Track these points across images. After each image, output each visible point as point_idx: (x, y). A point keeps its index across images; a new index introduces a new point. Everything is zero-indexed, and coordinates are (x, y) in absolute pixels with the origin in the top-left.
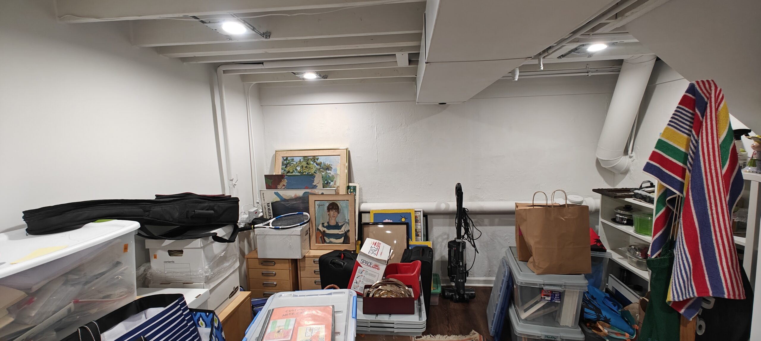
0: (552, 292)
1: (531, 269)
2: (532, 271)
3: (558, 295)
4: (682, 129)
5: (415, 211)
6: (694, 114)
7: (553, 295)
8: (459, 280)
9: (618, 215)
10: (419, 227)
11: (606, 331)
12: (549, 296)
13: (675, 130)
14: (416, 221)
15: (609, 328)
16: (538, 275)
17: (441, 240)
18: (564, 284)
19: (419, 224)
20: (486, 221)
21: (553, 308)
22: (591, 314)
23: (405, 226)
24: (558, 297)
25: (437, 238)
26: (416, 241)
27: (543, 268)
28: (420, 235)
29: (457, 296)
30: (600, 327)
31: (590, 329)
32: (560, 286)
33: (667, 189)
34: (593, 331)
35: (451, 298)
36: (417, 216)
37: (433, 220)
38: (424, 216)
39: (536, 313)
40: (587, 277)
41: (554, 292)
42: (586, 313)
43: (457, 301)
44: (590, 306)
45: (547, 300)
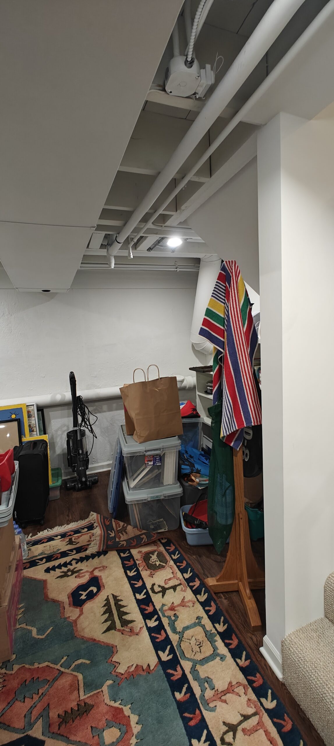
0: (153, 456)
1: (136, 440)
2: (136, 441)
3: (159, 458)
4: (220, 299)
5: (27, 406)
6: (226, 287)
7: (155, 459)
8: (80, 468)
9: (208, 388)
10: (33, 422)
11: (197, 480)
12: (152, 461)
13: (216, 300)
14: (29, 416)
15: (200, 477)
16: (140, 443)
17: (61, 433)
18: (162, 447)
19: (33, 419)
20: (105, 407)
21: (156, 472)
22: (186, 469)
23: (16, 423)
24: (159, 460)
25: (57, 431)
26: (30, 437)
27: (143, 437)
28: (35, 430)
29: (79, 484)
30: (193, 478)
31: (187, 482)
32: (159, 449)
33: (219, 350)
34: (189, 484)
35: (73, 489)
36: (30, 410)
37: (50, 413)
38: (38, 410)
39: (144, 479)
40: (180, 437)
41: (155, 457)
42: (183, 469)
43: (79, 490)
44: (186, 463)
45: (150, 465)
